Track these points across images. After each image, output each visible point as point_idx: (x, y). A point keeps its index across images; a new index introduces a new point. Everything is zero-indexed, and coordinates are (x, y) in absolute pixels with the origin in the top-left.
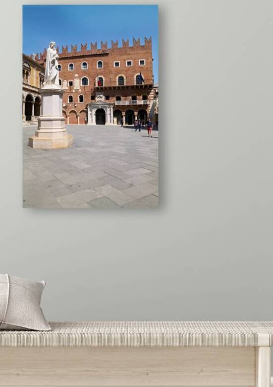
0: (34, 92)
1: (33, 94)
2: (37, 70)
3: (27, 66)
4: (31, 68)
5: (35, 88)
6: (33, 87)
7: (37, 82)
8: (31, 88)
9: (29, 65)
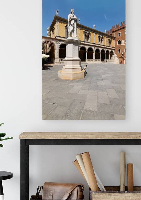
0: (105, 48)
1: (105, 49)
2: (107, 37)
3: (101, 36)
4: (104, 37)
5: (106, 46)
6: (105, 46)
7: (107, 44)
8: (104, 47)
9: (102, 36)
